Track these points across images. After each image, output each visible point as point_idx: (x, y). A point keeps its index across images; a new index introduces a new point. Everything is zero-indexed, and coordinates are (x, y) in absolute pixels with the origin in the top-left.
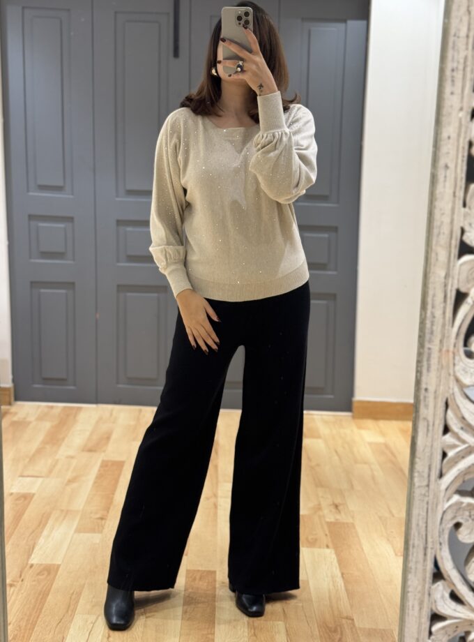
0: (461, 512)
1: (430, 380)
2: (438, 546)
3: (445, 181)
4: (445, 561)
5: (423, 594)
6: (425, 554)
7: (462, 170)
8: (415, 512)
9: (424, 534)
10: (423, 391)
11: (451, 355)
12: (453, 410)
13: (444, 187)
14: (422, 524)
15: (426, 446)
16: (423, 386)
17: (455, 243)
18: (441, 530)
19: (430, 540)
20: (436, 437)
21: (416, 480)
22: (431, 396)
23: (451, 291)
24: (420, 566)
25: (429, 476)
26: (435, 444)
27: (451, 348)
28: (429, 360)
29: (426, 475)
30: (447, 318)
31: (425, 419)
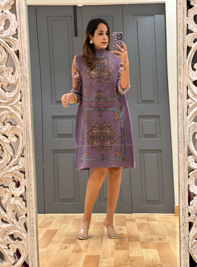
0: (196, 128)
1: (181, 80)
2: (188, 141)
3: (180, 8)
4: (191, 147)
5: (185, 160)
6: (184, 145)
7: (185, 4)
8: (179, 129)
9: (183, 137)
10: (179, 84)
11: (187, 69)
12: (189, 90)
13: (180, 10)
14: (182, 133)
15: (181, 104)
16: (179, 82)
17: (185, 29)
18: (189, 135)
19: (185, 139)
20: (184, 100)
21: (179, 117)
22: (181, 84)
23: (185, 46)
24: (183, 149)
25: (183, 115)
26: (184, 103)
27: (187, 67)
28: (180, 72)
29: (182, 115)
30: (185, 56)
31: (180, 94)
